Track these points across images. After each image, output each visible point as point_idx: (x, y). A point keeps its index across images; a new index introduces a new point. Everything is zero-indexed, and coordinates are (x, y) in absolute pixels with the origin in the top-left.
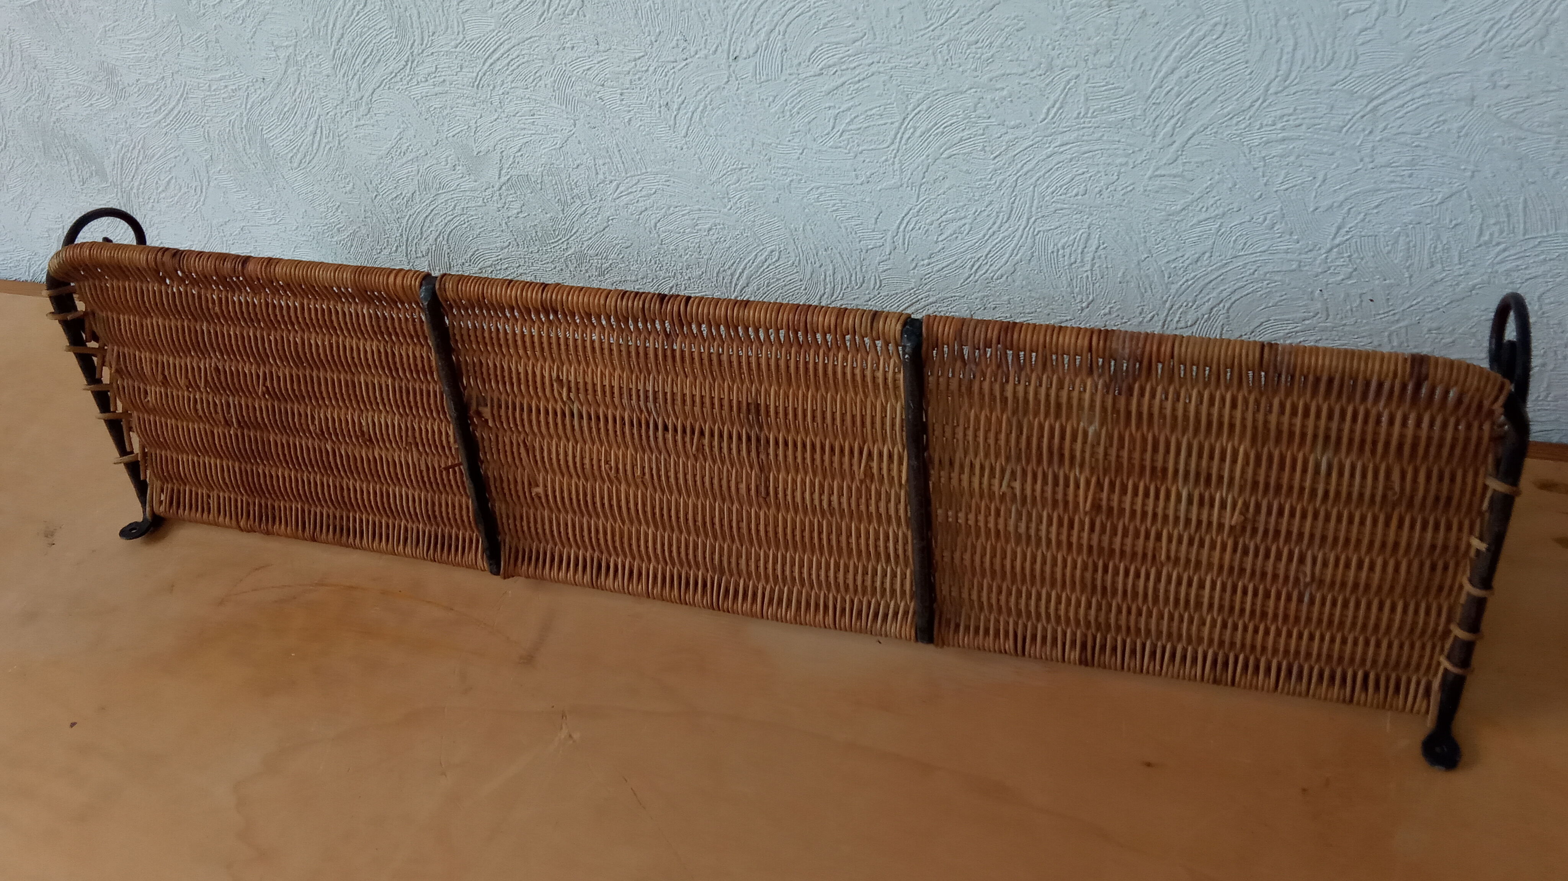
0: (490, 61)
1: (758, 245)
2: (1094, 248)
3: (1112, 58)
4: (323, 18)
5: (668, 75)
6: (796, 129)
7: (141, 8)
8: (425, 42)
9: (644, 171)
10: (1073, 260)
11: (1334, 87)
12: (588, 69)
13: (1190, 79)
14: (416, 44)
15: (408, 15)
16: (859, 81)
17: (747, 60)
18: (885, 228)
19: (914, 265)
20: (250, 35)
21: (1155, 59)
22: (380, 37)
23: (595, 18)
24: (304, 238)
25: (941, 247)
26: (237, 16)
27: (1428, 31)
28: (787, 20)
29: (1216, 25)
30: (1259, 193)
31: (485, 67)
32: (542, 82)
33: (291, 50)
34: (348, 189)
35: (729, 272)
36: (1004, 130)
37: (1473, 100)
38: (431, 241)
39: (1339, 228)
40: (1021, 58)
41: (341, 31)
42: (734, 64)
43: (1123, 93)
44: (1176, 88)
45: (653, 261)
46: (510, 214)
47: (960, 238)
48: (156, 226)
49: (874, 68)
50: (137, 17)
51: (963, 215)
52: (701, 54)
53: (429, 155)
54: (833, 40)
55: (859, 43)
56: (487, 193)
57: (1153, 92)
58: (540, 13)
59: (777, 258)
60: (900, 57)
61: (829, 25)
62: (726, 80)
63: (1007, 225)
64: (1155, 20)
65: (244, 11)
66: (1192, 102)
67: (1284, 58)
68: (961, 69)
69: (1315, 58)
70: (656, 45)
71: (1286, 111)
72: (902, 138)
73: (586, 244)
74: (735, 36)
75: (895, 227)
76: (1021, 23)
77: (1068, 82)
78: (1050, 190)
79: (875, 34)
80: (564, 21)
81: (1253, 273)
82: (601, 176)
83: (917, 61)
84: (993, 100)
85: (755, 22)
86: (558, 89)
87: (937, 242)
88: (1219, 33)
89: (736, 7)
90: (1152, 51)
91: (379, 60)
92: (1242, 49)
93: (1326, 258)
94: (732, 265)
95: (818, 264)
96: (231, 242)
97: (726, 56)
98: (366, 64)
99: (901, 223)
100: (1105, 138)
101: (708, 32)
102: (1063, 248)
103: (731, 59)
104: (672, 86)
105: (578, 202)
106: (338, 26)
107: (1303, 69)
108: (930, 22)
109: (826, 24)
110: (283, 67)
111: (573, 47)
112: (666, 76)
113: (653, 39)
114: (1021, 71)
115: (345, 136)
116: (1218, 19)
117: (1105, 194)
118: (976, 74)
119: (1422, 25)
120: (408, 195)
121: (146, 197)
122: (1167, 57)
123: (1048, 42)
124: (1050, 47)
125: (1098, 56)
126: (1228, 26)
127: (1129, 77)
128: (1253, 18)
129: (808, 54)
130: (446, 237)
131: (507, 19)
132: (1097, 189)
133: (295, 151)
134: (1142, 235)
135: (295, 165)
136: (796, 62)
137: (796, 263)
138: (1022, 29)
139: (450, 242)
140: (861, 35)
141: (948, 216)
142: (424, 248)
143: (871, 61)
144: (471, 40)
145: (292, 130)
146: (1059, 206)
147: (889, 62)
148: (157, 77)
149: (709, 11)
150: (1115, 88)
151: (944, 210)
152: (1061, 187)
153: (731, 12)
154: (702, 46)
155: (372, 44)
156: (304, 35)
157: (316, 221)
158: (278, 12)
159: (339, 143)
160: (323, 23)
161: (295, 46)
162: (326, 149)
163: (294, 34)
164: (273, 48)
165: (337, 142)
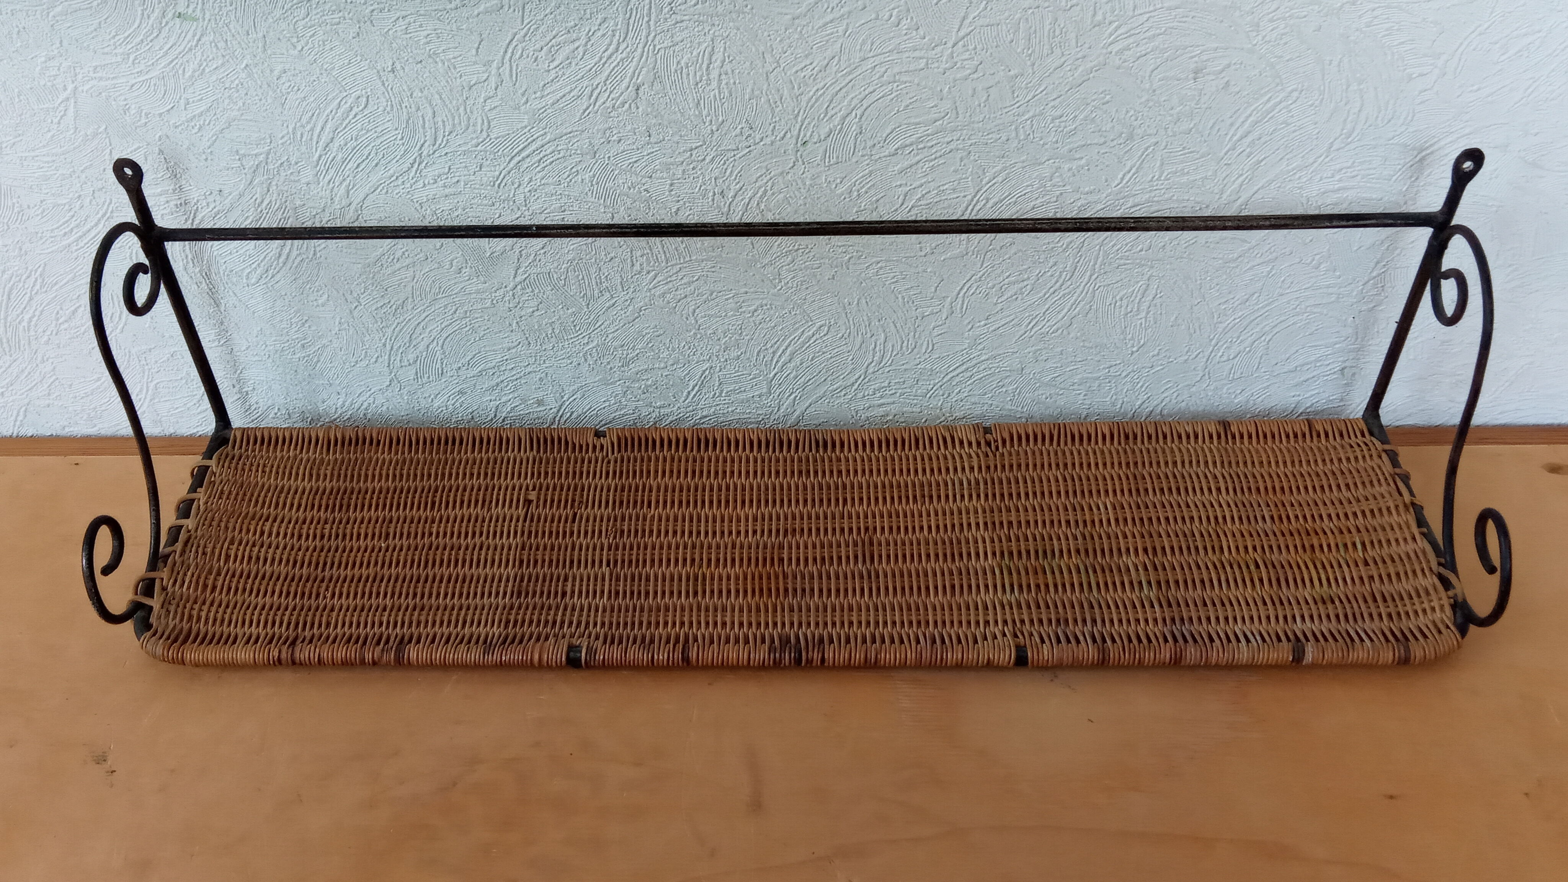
0: (517, 159)
1: (807, 322)
2: (1151, 298)
3: (1192, 126)
4: (308, 123)
5: (727, 163)
6: (862, 208)
7: (56, 120)
8: (438, 143)
9: (688, 259)
10: (1129, 310)
11: (1391, 142)
12: (636, 162)
13: (1263, 140)
14: (426, 145)
15: (420, 114)
16: (935, 158)
17: (818, 145)
18: (944, 295)
19: (970, 327)
20: (208, 144)
21: (1232, 125)
22: (382, 139)
23: (649, 110)
24: (257, 358)
25: (999, 308)
26: (193, 124)
27: (1479, 89)
28: (865, 104)
29: (1292, 91)
30: (1310, 238)
31: (511, 165)
32: (579, 176)
33: (261, 158)
34: (320, 302)
35: (771, 351)
36: (1078, 196)
37: (1507, 146)
38: (422, 347)
39: (1378, 263)
40: (1104, 129)
41: (331, 135)
42: (802, 149)
43: (1198, 156)
44: (1248, 150)
45: (687, 347)
46: (523, 313)
47: (1020, 298)
48: (51, 361)
49: (952, 146)
50: (49, 131)
51: (1026, 276)
52: (768, 141)
53: (430, 260)
54: (913, 120)
55: (941, 122)
56: (497, 294)
57: (1226, 154)
58: (585, 107)
59: (825, 332)
60: (981, 134)
61: (911, 107)
62: (792, 165)
63: (1069, 283)
64: (1237, 89)
65: (202, 118)
66: (1262, 161)
67: (1350, 118)
68: (1041, 142)
69: (1377, 117)
70: (716, 134)
71: (1345, 165)
72: (972, 210)
73: (610, 336)
74: (806, 122)
75: (955, 293)
76: (1108, 97)
77: (1147, 149)
78: (1116, 248)
79: (957, 113)
80: (612, 114)
81: (1296, 309)
82: (637, 267)
83: (998, 136)
84: (1070, 169)
85: (831, 107)
86: (597, 183)
87: (996, 304)
88: (1294, 99)
89: (811, 93)
90: (1231, 117)
91: (376, 165)
92: (1313, 112)
93: (1362, 289)
94: (776, 343)
95: (869, 335)
96: (156, 370)
97: (794, 141)
98: (360, 169)
99: (961, 289)
100: (1175, 198)
101: (777, 119)
102: (1121, 300)
103: (799, 145)
104: (731, 172)
105: (607, 295)
106: (327, 130)
107: (1365, 127)
108: (1017, 100)
109: (908, 106)
110: (249, 177)
111: (619, 141)
112: (725, 163)
113: (714, 128)
114: (1102, 140)
116: (1295, 86)
117: (1168, 248)
118: (1056, 146)
119: (1473, 85)
120: (398, 303)
121: (41, 330)
122: (1243, 122)
123: (1132, 112)
124: (1133, 118)
125: (1178, 124)
126: (1303, 93)
127: (1205, 141)
128: (1327, 85)
129: (884, 135)
130: (440, 343)
131: (544, 115)
132: (1162, 244)
133: (254, 266)
134: (1199, 282)
135: (253, 281)
136: (870, 143)
137: (846, 335)
138: (1108, 102)
139: (445, 347)
140: (943, 115)
141: (1011, 279)
142: (411, 357)
143: (950, 139)
144: (496, 139)
146: (1122, 262)
147: (969, 139)
148: (71, 196)
149: (781, 99)
150: (1191, 152)
151: (1008, 274)
152: (1126, 245)
153: (804, 99)
154: (770, 133)
155: (370, 147)
156: (281, 142)
157: (274, 339)
158: (249, 118)
159: (314, 254)
160: (308, 128)
161: (268, 154)
162: (297, 261)
163: (269, 141)
164: (237, 157)
165: (312, 252)
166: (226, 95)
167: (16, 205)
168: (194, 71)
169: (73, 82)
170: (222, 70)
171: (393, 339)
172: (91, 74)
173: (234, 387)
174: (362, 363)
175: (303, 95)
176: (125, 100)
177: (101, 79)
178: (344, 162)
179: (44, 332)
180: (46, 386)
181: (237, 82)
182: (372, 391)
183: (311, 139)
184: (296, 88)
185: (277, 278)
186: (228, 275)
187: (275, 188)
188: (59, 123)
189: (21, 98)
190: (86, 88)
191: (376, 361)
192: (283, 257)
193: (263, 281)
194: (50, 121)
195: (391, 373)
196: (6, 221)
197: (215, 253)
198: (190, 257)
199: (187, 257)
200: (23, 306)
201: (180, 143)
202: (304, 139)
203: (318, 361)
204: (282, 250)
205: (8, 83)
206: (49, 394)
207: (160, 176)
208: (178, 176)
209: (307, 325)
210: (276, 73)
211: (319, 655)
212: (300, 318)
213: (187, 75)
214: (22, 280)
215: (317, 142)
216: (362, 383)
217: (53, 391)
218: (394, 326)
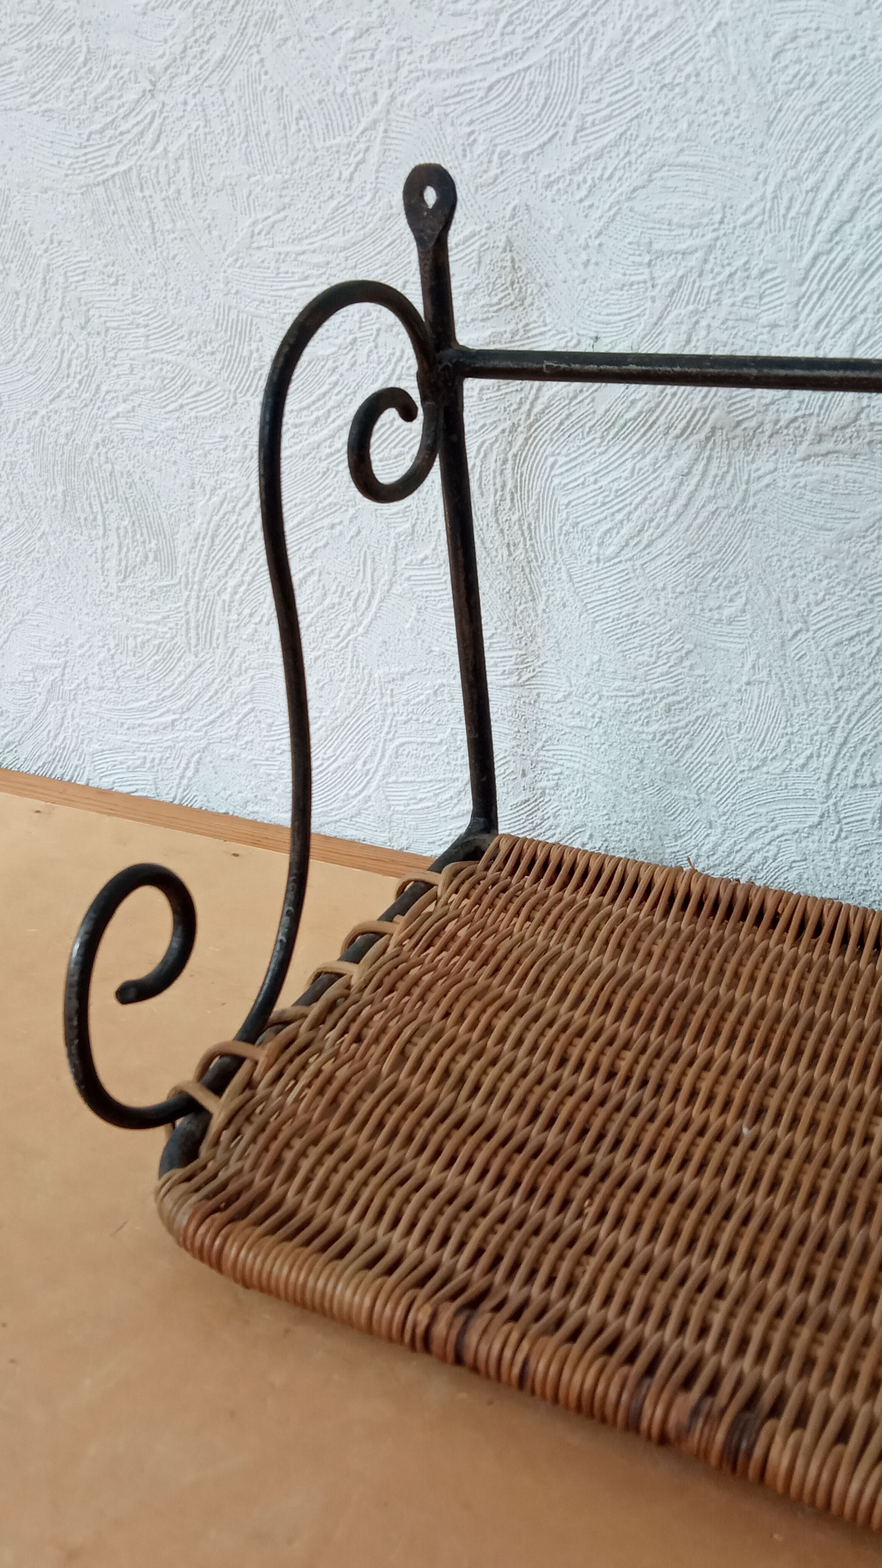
4: (812, 170)
7: (346, 174)
20: (598, 226)
24: (576, 722)
26: (580, 178)
33: (693, 261)
34: (726, 612)
41: (854, 202)
48: (251, 673)
50: (332, 197)
65: (601, 164)
96: (404, 718)
106: (850, 187)
110: (659, 305)
115: (767, 480)
121: (247, 611)
133: (619, 517)
135: (610, 550)
145: (629, 465)
148: (340, 341)
156: (742, 219)
157: (618, 683)
158: (692, 160)
159: (744, 500)
160: (808, 184)
161: (711, 248)
162: (704, 514)
163: (717, 218)
164: (647, 258)
165: (739, 496)
166: (661, 102)
167: (255, 355)
168: (611, 46)
169: (390, 86)
170: (667, 40)
171: (854, 719)
172: (426, 66)
173: (524, 775)
174: (777, 764)
175: (819, 97)
176: (472, 122)
177: (438, 75)
178: (865, 271)
179: (251, 615)
180: (236, 719)
181: (689, 69)
182: (778, 832)
183: (807, 213)
184: (809, 79)
185: (654, 550)
186: (568, 533)
187: (703, 333)
188: (351, 179)
189: (301, 123)
190: (408, 98)
191: (804, 766)
192: (681, 500)
193: (627, 553)
194: (337, 175)
195: (828, 797)
196: (233, 388)
197: (556, 481)
198: (510, 485)
199: (503, 487)
200: (229, 562)
201: (547, 225)
202: (792, 213)
203: (688, 747)
204: (681, 484)
205: (286, 91)
206: (237, 737)
207: (495, 300)
208: (527, 302)
209: (687, 663)
210: (775, 41)
211: (525, 1363)
212: (678, 645)
213: (598, 54)
214: (237, 509)
215: (820, 220)
216: (763, 810)
217: (242, 732)
218: (865, 689)
